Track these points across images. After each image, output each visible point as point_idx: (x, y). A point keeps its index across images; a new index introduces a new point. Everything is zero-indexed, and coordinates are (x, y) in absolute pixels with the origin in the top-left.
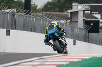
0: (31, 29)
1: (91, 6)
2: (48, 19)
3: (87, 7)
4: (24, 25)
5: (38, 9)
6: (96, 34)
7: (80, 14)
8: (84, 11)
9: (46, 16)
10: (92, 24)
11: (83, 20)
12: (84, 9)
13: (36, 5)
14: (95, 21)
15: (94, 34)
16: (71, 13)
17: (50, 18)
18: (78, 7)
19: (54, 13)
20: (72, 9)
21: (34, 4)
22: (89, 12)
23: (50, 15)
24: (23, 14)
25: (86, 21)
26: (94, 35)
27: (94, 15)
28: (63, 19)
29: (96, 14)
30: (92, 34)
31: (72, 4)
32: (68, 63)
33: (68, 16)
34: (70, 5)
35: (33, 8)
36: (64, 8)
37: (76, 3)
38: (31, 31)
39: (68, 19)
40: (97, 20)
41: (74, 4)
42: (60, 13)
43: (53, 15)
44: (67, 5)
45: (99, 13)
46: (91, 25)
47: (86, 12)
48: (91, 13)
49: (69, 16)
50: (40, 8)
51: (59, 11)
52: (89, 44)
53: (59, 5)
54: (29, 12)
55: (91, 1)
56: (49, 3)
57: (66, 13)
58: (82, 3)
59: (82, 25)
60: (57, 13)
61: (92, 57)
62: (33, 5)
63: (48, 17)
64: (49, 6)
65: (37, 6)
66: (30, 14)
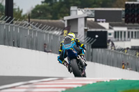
0: (14, 42)
1: (96, 11)
2: (38, 29)
3: (90, 13)
4: (5, 38)
5: (24, 16)
6: (103, 50)
7: (81, 22)
8: (86, 18)
9: (34, 25)
10: (97, 36)
11: (85, 30)
12: (86, 15)
13: (20, 9)
14: (101, 31)
15: (100, 49)
16: (68, 21)
17: (40, 28)
18: (78, 13)
19: (46, 20)
20: (69, 15)
21: (19, 9)
22: (93, 19)
23: (39, 23)
24: (3, 22)
25: (88, 32)
26: (99, 51)
27: (99, 24)
28: (57, 30)
29: (103, 22)
30: (97, 49)
31: (69, 8)
32: (64, 90)
33: (64, 24)
34: (67, 10)
35: (16, 14)
36: (59, 15)
37: (75, 8)
38: (14, 46)
39: (64, 29)
40: (103, 30)
41: (72, 8)
42: (54, 21)
43: (44, 24)
44: (62, 9)
45: (106, 22)
46: (95, 38)
47: (88, 19)
48: (96, 20)
49: (66, 26)
50: (26, 15)
51: (52, 19)
52: (92, 63)
53: (52, 10)
54: (11, 19)
55: (95, 5)
56: (38, 8)
57: (61, 21)
58: (83, 8)
59: (83, 38)
60: (50, 21)
61: (97, 82)
62: (17, 10)
63: (37, 26)
64: (38, 12)
65: (21, 12)
66: (12, 23)
